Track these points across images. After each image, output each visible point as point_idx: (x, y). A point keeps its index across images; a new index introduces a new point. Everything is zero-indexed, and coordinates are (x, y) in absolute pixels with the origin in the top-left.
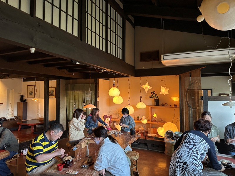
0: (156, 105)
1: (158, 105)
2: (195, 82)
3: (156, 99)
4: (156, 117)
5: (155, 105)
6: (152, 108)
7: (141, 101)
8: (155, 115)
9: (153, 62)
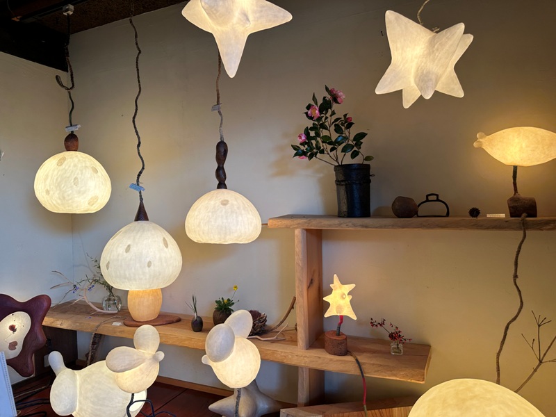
0: (350, 214)
1: (365, 213)
4: (346, 310)
5: (340, 215)
6: (314, 234)
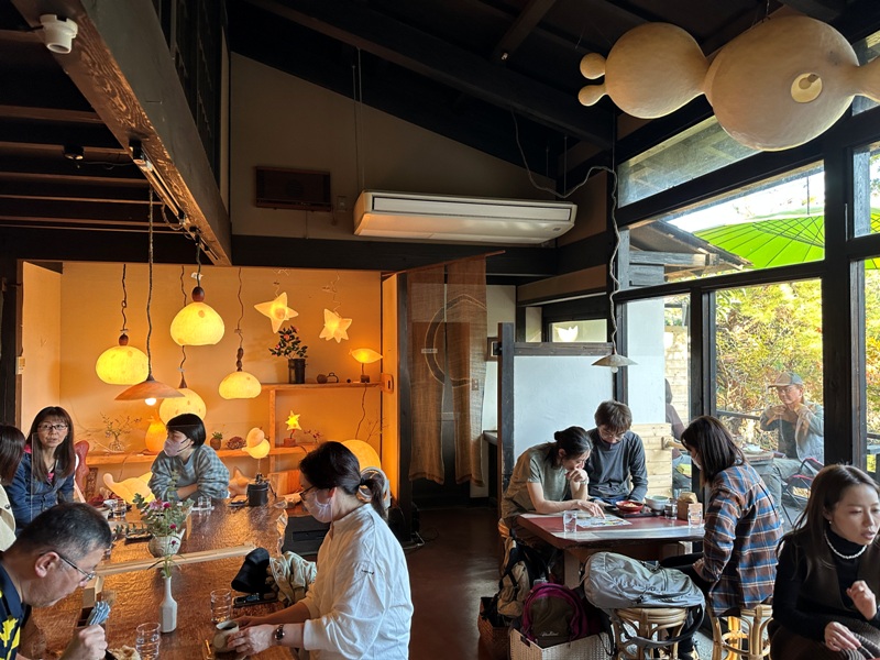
0: (296, 382)
1: (303, 382)
2: (465, 297)
3: (298, 357)
4: (298, 427)
5: (290, 383)
6: (278, 393)
7: (239, 370)
8: (293, 422)
9: (309, 212)
